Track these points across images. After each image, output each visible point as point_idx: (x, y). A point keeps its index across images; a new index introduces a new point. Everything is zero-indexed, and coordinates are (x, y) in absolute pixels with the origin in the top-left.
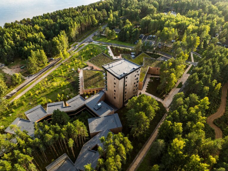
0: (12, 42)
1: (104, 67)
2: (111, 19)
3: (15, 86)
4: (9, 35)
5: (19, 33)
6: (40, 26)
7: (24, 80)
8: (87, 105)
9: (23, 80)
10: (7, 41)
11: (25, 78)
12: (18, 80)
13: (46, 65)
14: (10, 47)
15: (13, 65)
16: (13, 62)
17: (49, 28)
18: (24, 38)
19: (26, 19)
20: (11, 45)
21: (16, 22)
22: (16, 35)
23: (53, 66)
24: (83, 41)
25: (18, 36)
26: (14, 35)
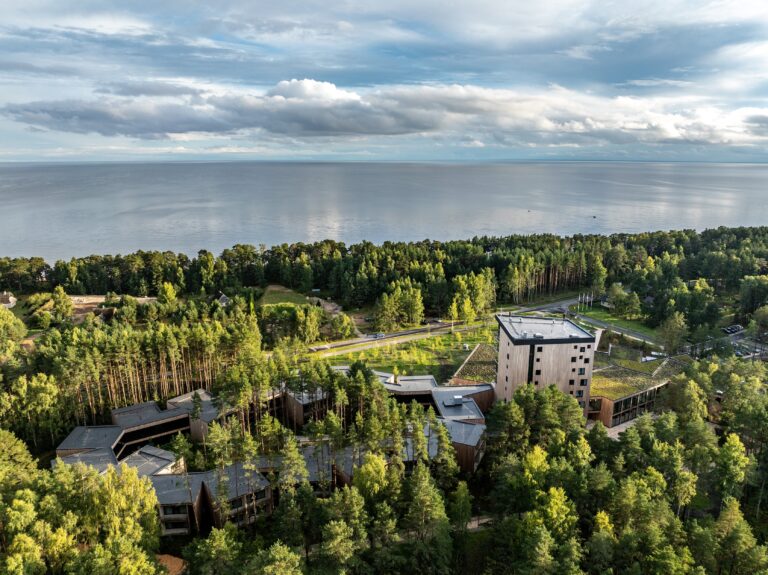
0: (375, 270)
1: (500, 318)
2: (643, 268)
3: (334, 339)
4: (376, 257)
5: (395, 258)
6: (447, 254)
7: (356, 336)
8: (434, 396)
9: (353, 335)
10: (367, 265)
11: (361, 335)
12: (344, 329)
13: (418, 326)
14: (366, 277)
15: (356, 312)
16: (360, 308)
17: (467, 262)
18: (403, 269)
19: (432, 242)
20: (369, 274)
21: (411, 243)
22: (389, 259)
23: (425, 331)
24: (538, 307)
25: (391, 263)
26: (386, 259)
